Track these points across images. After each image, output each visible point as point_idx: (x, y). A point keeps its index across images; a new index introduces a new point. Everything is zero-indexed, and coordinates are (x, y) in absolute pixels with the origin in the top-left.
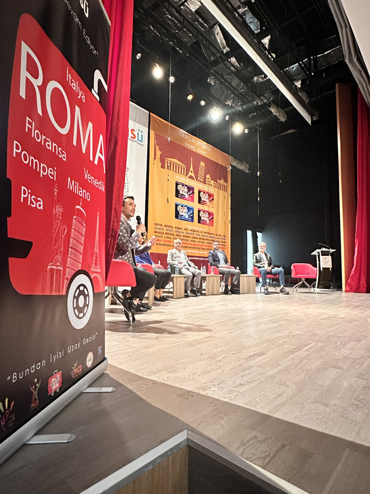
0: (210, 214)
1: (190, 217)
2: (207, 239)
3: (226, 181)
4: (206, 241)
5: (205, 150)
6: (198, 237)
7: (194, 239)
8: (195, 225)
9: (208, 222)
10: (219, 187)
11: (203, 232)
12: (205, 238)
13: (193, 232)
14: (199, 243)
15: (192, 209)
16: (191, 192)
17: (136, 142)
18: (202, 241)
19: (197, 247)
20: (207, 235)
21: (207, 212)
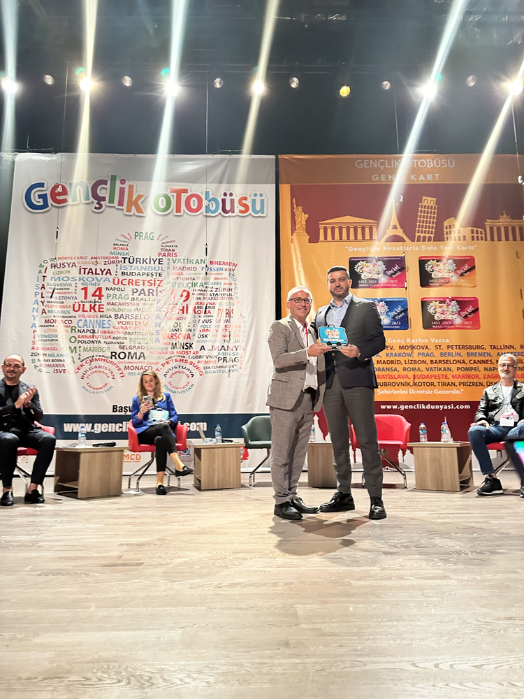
0: (465, 304)
1: (396, 321)
2: (459, 362)
4: (454, 367)
6: (428, 359)
7: (411, 366)
9: (458, 321)
10: (494, 235)
11: (443, 347)
12: (451, 359)
13: (409, 351)
14: (430, 373)
15: (404, 303)
16: (396, 268)
17: (250, 217)
18: (440, 366)
19: (426, 380)
20: (458, 351)
21: (453, 299)
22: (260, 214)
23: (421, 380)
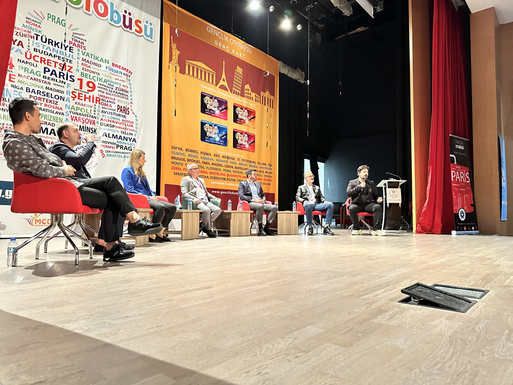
0: (251, 137)
1: (221, 139)
3: (272, 94)
5: (242, 52)
6: (234, 165)
7: (227, 169)
8: (229, 150)
9: (247, 146)
10: (263, 101)
11: (241, 160)
12: (243, 167)
13: (226, 160)
14: (235, 174)
15: (225, 129)
16: (224, 107)
17: (142, 38)
18: (239, 170)
19: (233, 178)
20: (246, 163)
21: (246, 133)
22: (149, 39)
23: (231, 178)
